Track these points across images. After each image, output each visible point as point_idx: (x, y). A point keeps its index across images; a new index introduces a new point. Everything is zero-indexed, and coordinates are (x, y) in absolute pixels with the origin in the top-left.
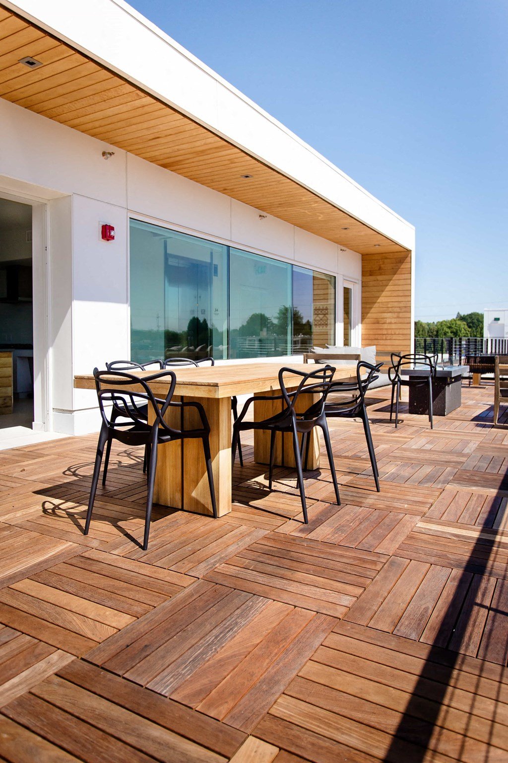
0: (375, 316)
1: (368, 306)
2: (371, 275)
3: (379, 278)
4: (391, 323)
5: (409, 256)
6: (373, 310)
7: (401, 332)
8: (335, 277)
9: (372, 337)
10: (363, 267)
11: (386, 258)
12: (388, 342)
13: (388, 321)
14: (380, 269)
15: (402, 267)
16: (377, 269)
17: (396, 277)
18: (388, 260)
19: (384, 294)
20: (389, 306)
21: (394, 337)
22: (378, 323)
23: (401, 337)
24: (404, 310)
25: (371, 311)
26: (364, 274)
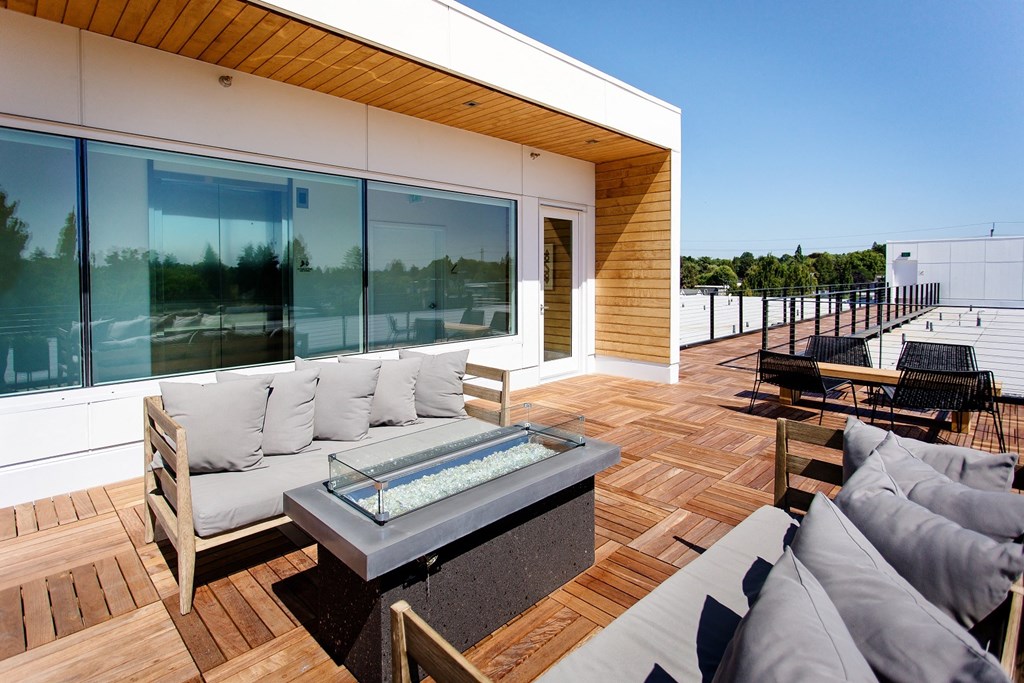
0: (614, 265)
1: (604, 249)
2: (608, 197)
3: (621, 200)
4: (638, 278)
5: (668, 159)
6: (612, 256)
7: (655, 293)
8: (516, 201)
9: (611, 301)
10: (597, 185)
11: (631, 167)
12: (635, 311)
13: (635, 274)
14: (622, 185)
15: (656, 179)
16: (618, 185)
17: (647, 197)
18: (636, 170)
19: (628, 228)
20: (636, 248)
21: (644, 302)
22: (620, 278)
23: (656, 303)
24: (659, 255)
25: (609, 258)
26: (598, 196)
